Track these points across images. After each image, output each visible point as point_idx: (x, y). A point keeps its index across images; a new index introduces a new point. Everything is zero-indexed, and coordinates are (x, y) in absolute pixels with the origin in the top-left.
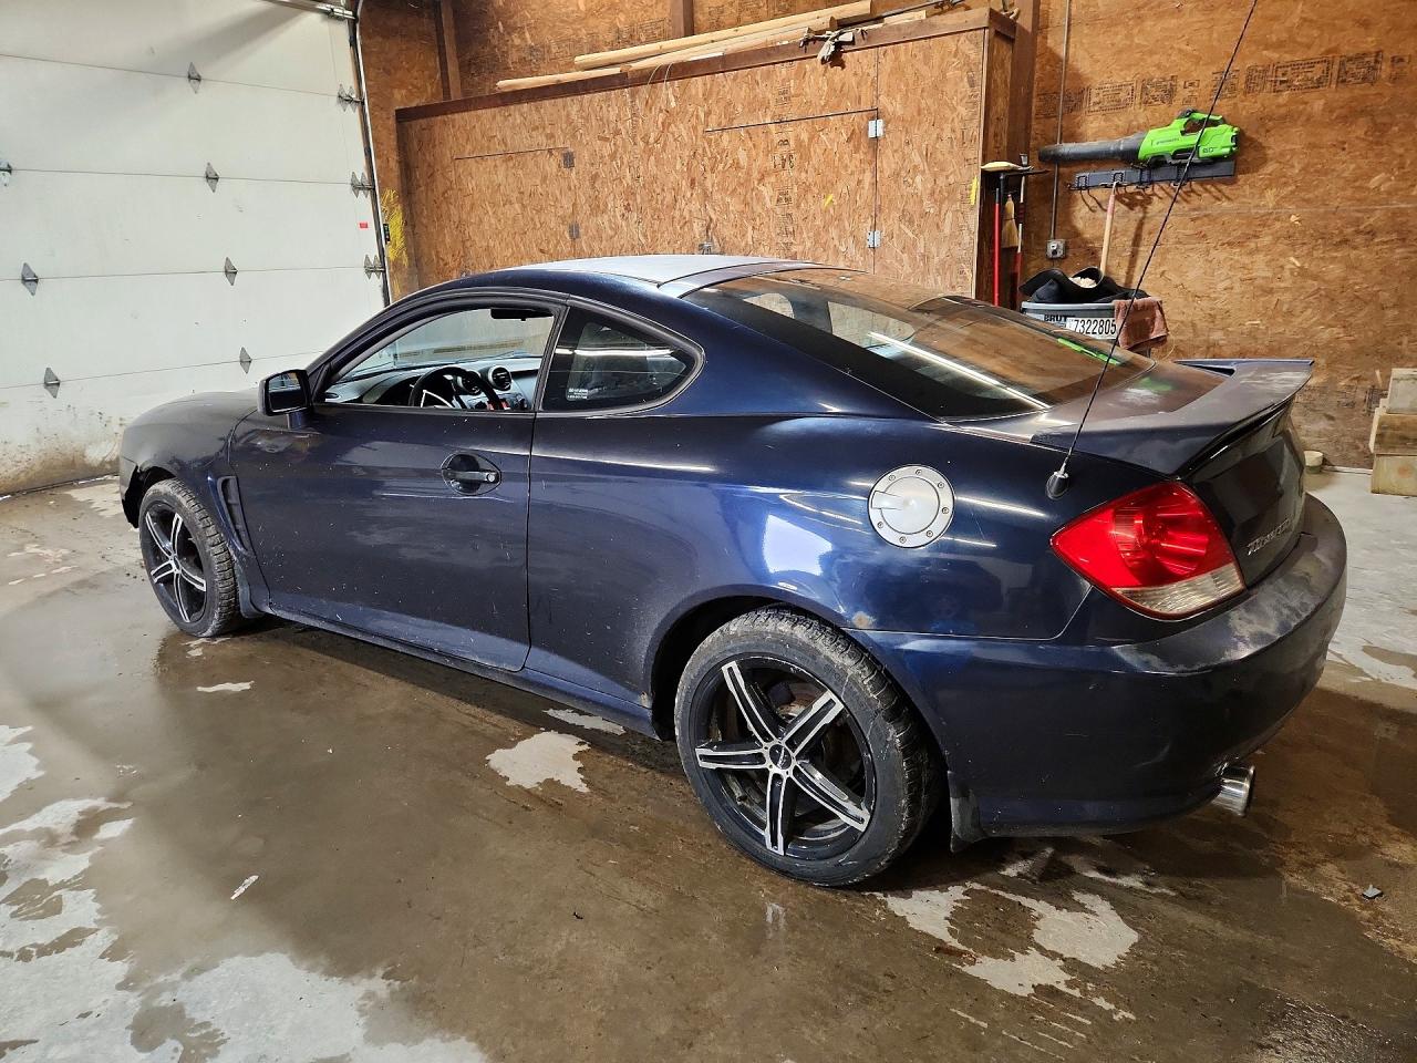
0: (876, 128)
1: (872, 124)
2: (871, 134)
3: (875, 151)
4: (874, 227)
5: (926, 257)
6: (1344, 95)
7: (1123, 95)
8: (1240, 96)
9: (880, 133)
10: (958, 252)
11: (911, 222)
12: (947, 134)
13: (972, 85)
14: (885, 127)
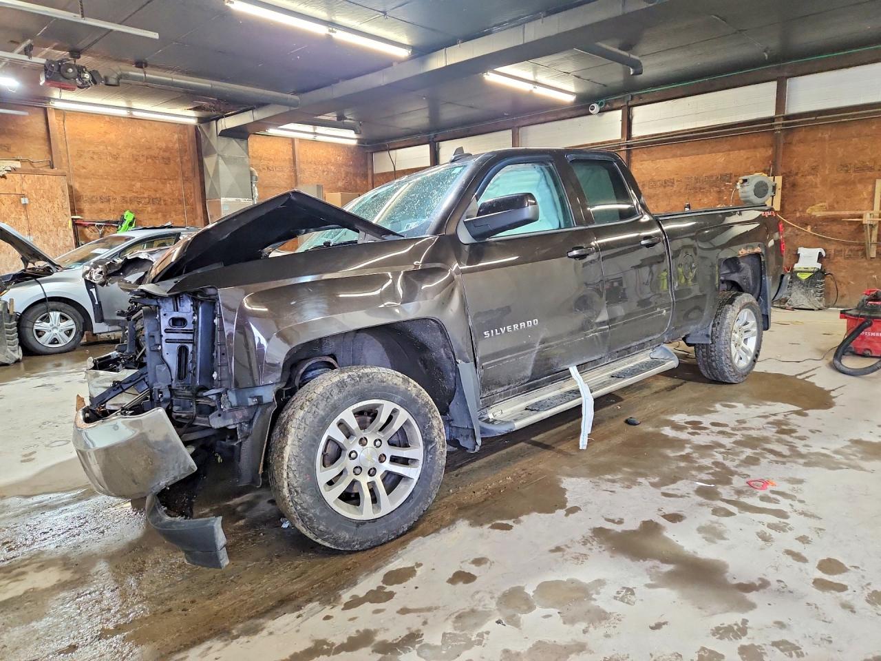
0: (23, 201)
1: (22, 199)
2: (23, 202)
3: (25, 208)
4: (29, 234)
5: (54, 245)
6: (154, 207)
7: (94, 199)
8: (129, 204)
9: (27, 202)
10: (68, 244)
11: (46, 233)
12: (56, 206)
13: (63, 192)
14: (29, 199)
